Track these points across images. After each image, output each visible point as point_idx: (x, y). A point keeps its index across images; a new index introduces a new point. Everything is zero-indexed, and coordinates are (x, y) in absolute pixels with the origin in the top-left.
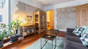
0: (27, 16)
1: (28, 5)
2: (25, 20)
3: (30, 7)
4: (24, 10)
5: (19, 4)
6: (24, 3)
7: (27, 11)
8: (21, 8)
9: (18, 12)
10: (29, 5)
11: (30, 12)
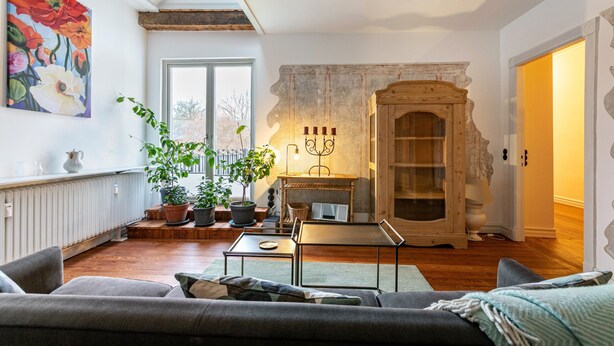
0: (306, 129)
1: (327, 68)
2: (297, 151)
3: (342, 78)
4: (303, 100)
5: (282, 79)
6: (304, 67)
7: (319, 101)
8: (292, 94)
9: (280, 113)
10: (331, 69)
11: (338, 104)
